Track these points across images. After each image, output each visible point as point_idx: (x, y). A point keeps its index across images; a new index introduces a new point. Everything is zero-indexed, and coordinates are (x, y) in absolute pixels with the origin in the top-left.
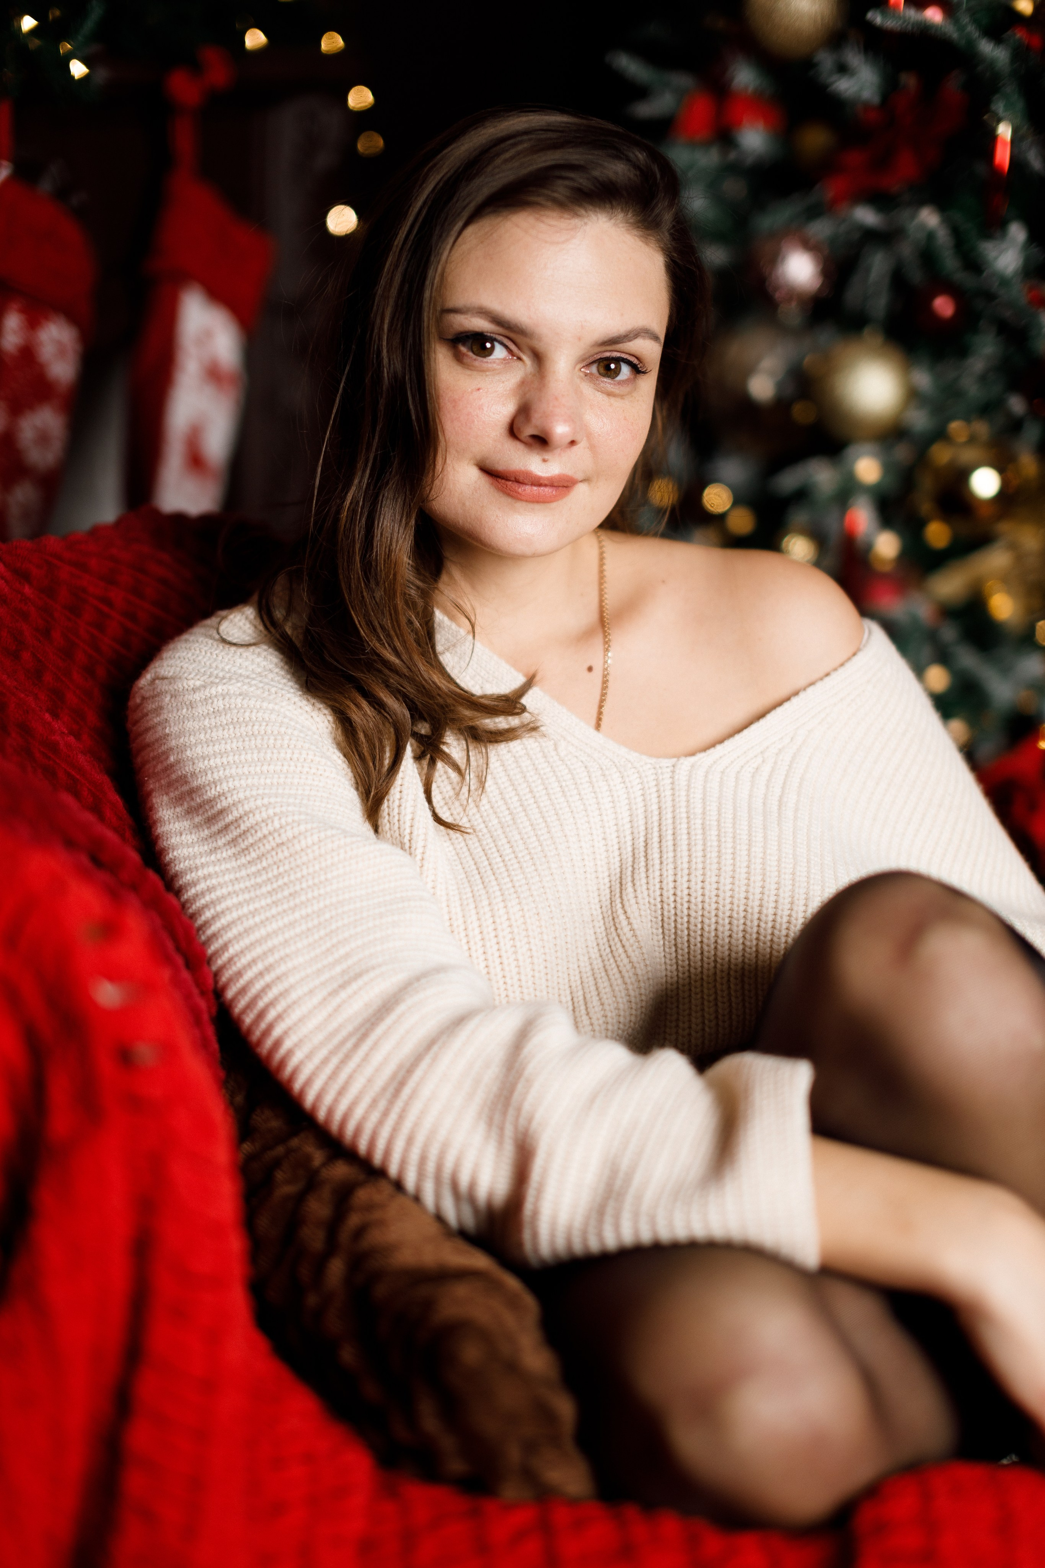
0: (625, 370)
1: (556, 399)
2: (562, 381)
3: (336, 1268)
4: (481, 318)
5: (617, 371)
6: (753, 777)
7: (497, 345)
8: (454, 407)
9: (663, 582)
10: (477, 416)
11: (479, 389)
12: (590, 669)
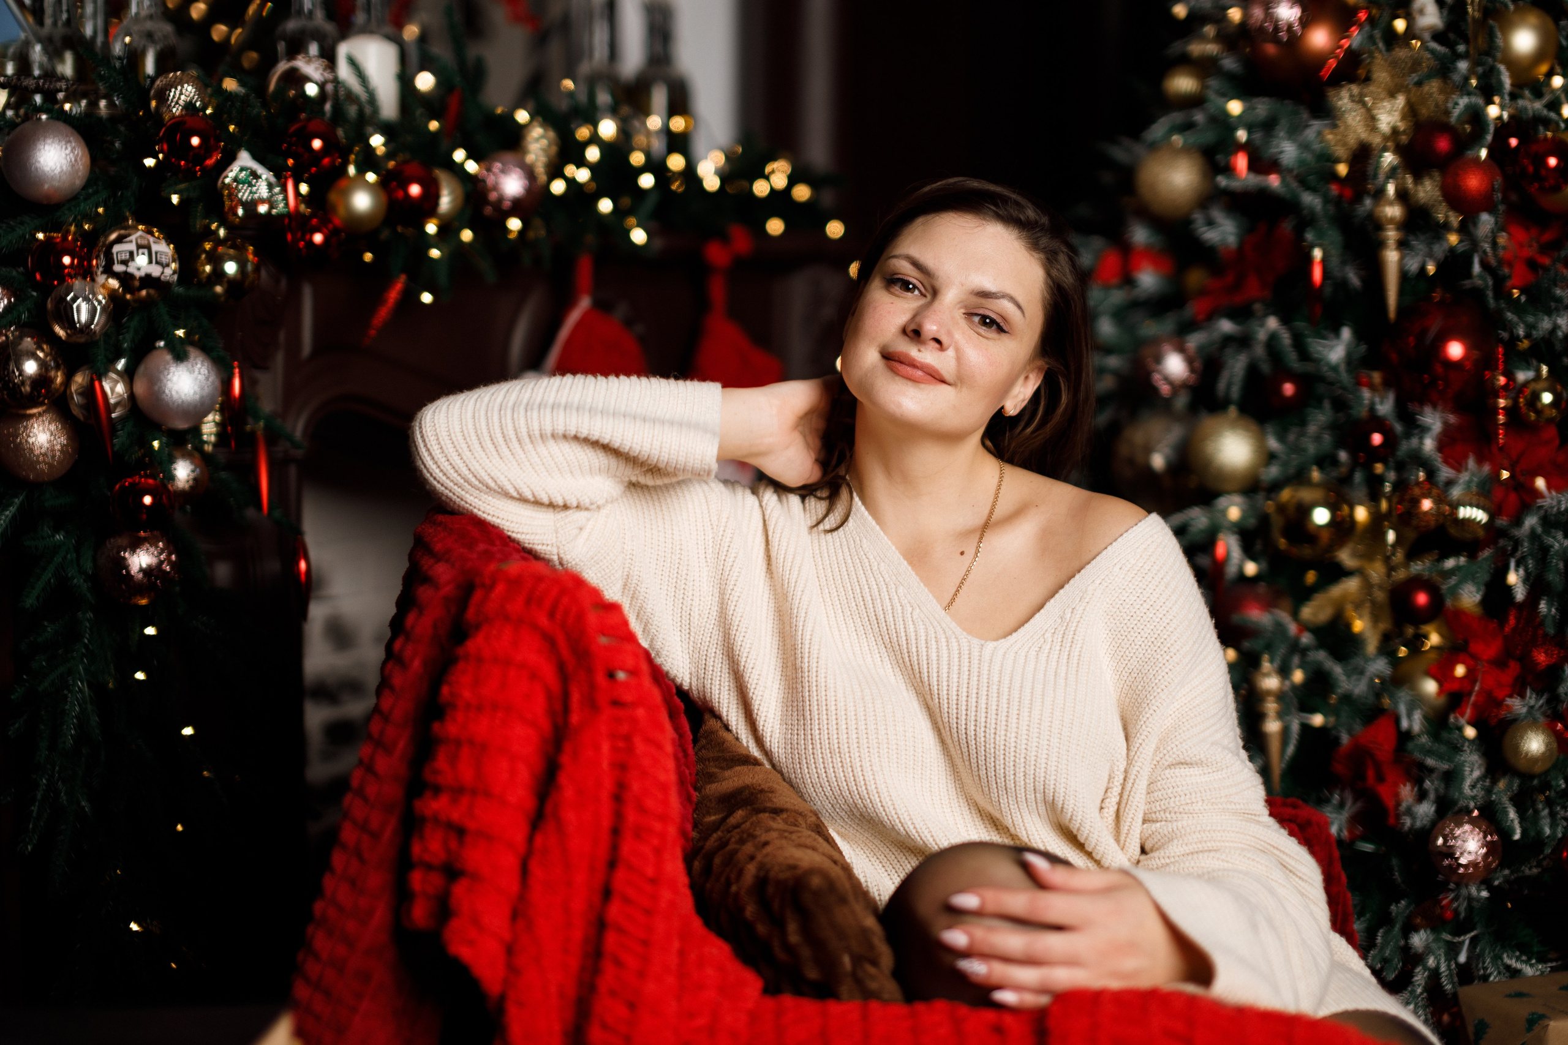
9: (1037, 506)
12: (962, 553)
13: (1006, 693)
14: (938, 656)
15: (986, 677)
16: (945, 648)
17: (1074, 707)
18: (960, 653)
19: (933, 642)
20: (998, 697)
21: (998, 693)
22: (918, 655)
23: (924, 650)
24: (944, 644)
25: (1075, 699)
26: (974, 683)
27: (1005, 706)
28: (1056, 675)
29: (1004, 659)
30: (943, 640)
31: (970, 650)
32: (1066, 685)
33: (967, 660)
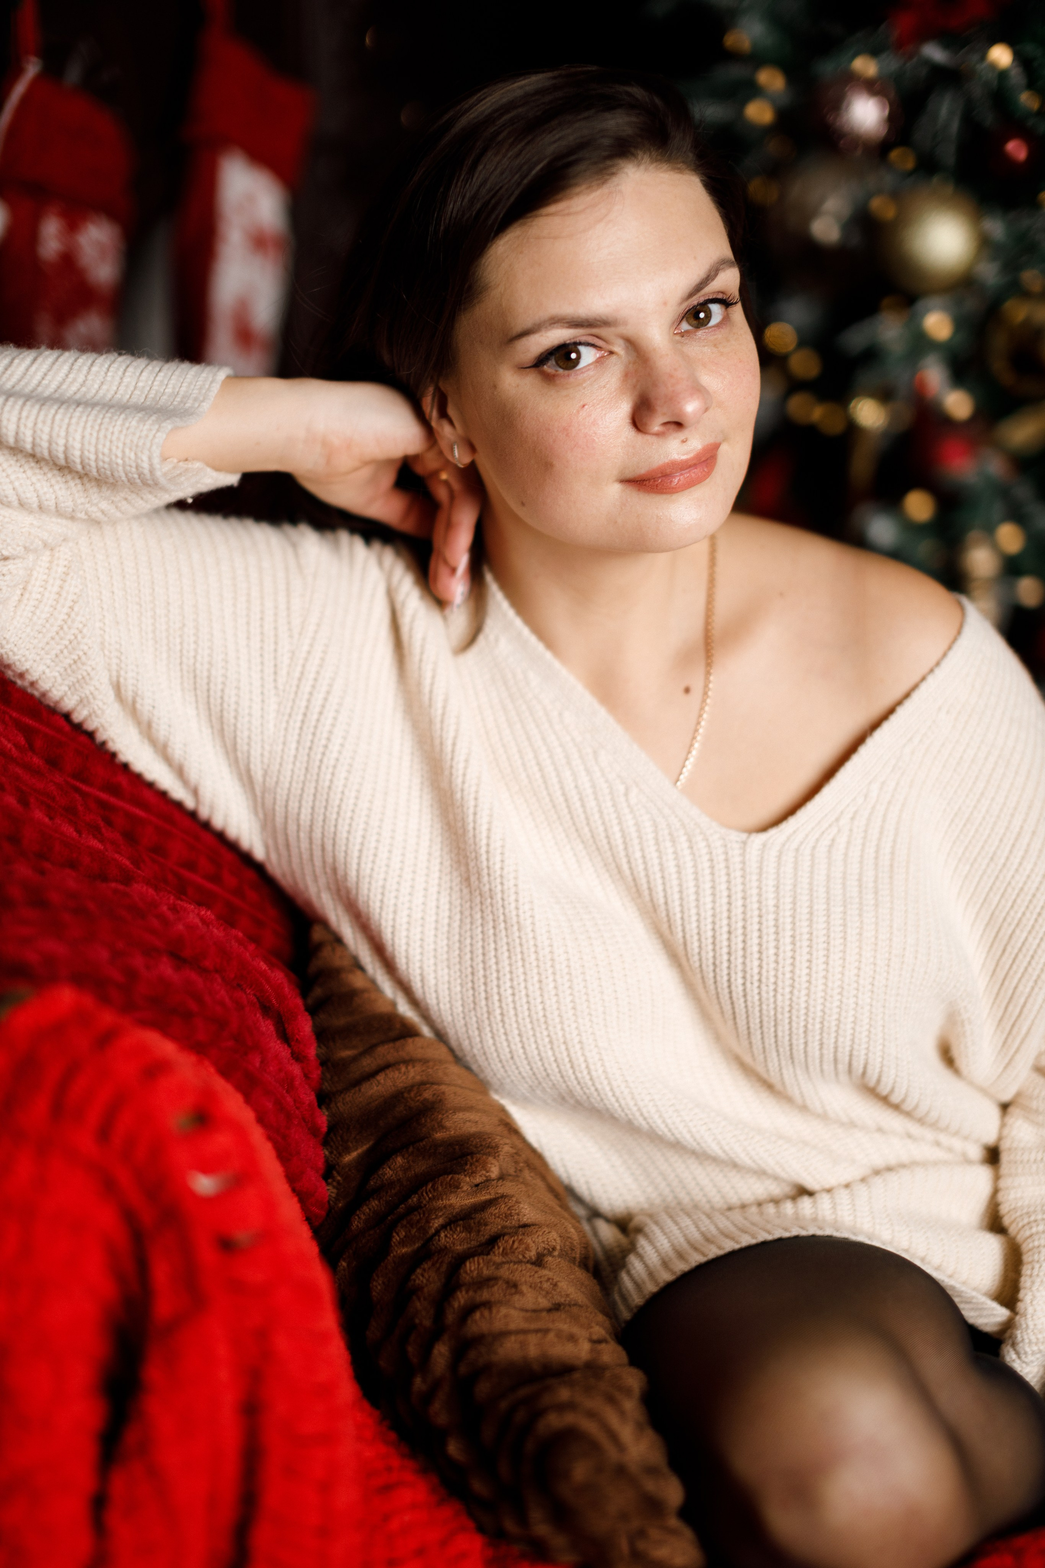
0: (715, 308)
1: (671, 376)
2: (667, 355)
3: (441, 1352)
4: (557, 328)
5: (709, 317)
6: (829, 852)
7: (582, 349)
8: (567, 435)
9: (781, 594)
10: (595, 433)
11: (584, 406)
12: (687, 690)
13: (789, 927)
14: (678, 866)
15: (755, 899)
16: (687, 852)
17: (891, 940)
18: (711, 860)
19: (668, 844)
20: (777, 933)
21: (776, 926)
22: (645, 863)
23: (655, 855)
24: (685, 845)
25: (891, 927)
26: (738, 910)
27: (789, 947)
28: (860, 886)
29: (779, 864)
30: (683, 839)
31: (726, 853)
32: (876, 905)
33: (724, 872)
